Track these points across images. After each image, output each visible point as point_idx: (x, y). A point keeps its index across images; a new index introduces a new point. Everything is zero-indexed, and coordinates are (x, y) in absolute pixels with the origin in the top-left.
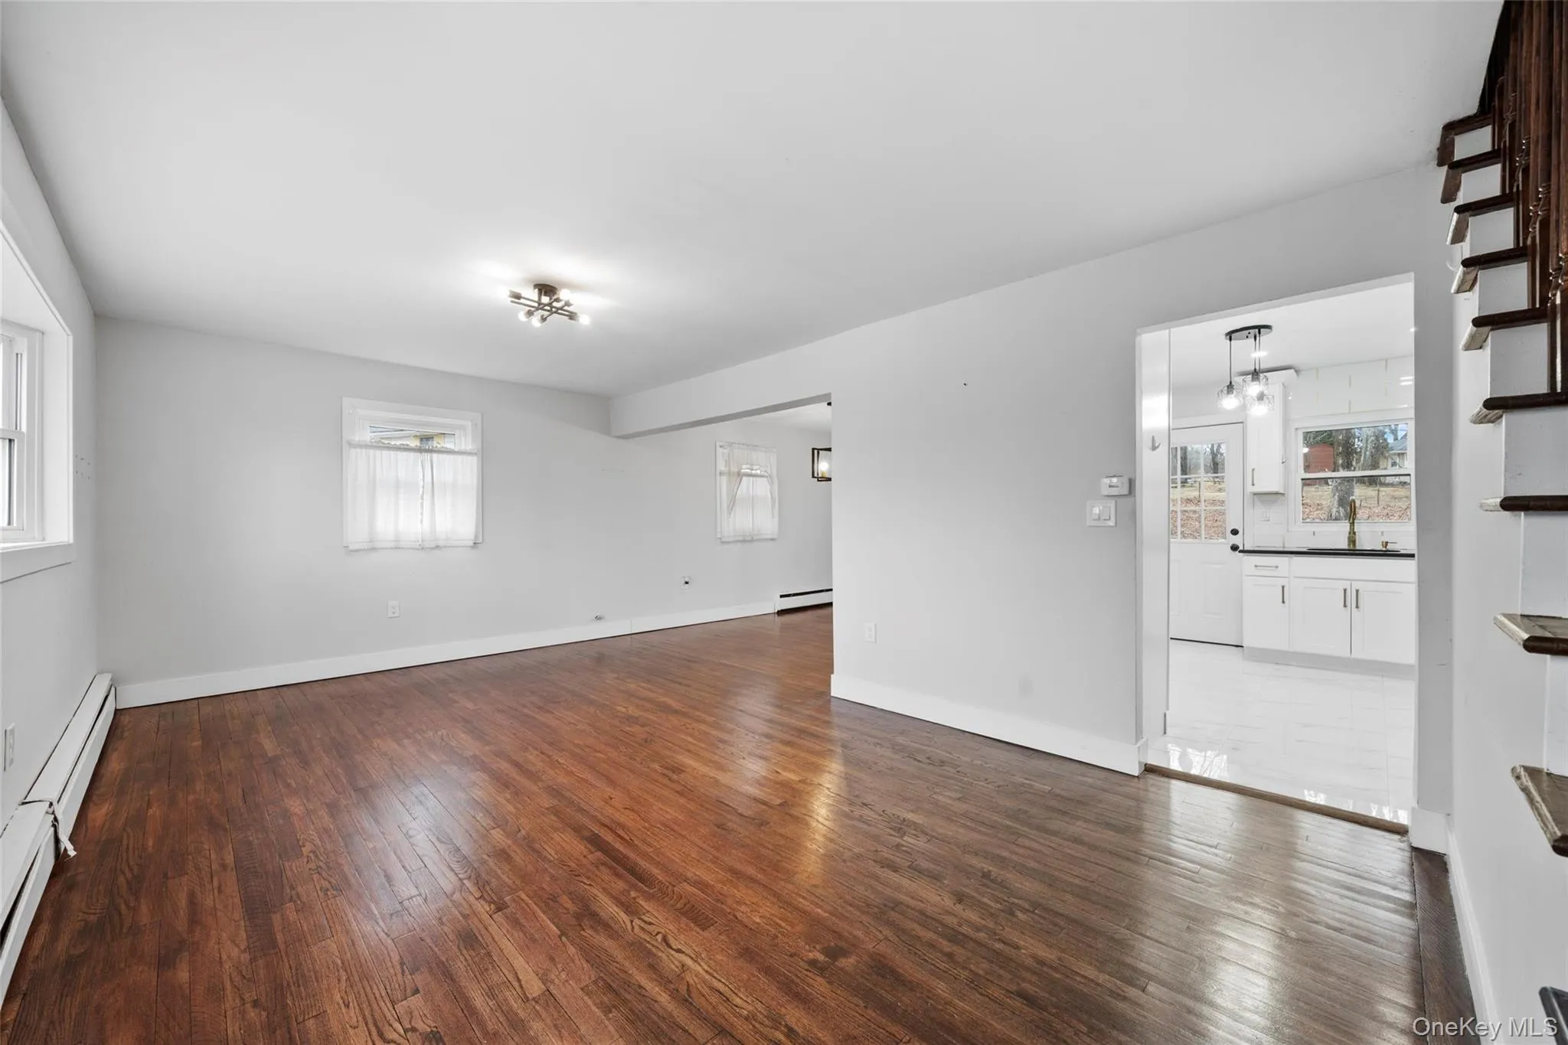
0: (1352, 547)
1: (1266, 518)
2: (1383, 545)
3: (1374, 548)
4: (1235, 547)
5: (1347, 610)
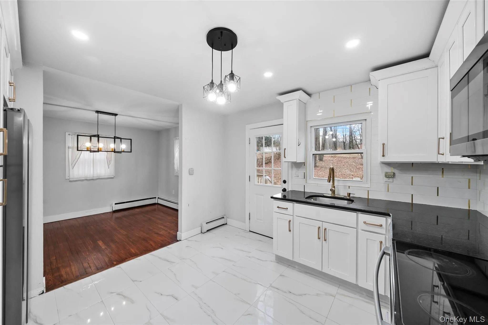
0: (333, 195)
1: (297, 175)
2: (348, 195)
3: (343, 196)
4: (284, 190)
5: (320, 241)
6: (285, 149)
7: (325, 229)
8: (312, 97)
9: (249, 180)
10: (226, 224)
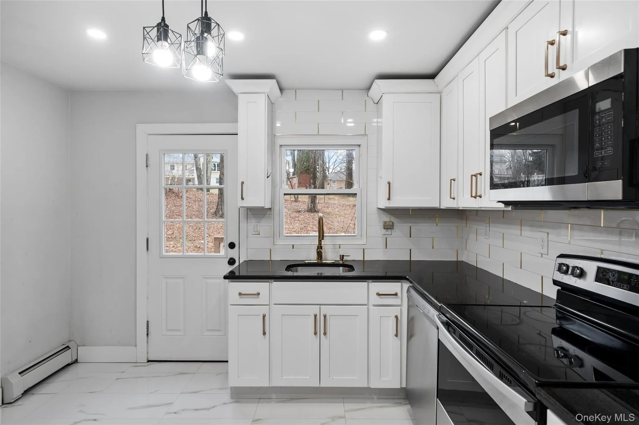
0: (319, 261)
1: (257, 232)
2: (340, 258)
3: (334, 261)
4: (232, 262)
5: (317, 338)
6: (243, 183)
7: (325, 316)
8: (283, 95)
9: (146, 249)
10: (76, 361)
